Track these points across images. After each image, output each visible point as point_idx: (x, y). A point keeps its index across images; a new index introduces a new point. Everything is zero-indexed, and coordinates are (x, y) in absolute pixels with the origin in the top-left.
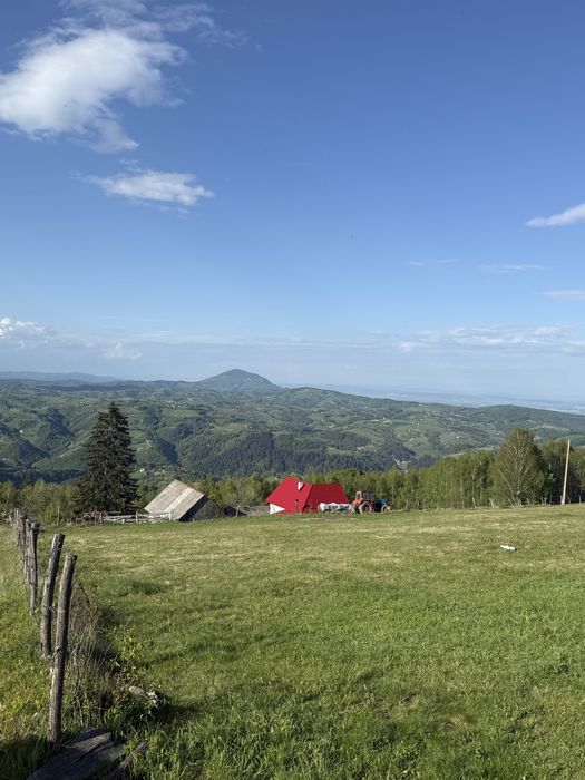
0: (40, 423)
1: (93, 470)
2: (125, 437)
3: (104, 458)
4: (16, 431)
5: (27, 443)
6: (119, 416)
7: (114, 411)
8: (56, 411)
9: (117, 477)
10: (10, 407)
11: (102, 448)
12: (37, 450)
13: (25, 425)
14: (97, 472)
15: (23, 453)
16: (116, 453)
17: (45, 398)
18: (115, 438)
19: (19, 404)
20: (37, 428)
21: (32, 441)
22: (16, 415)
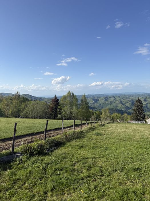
0: (129, 102)
1: (135, 112)
2: (142, 105)
3: (137, 109)
4: (125, 104)
5: (127, 106)
6: (140, 101)
7: (139, 100)
8: (132, 100)
9: (140, 114)
10: (123, 99)
11: (137, 107)
12: (129, 108)
13: (126, 103)
14: (136, 112)
15: (126, 108)
16: (140, 109)
17: (130, 97)
18: (140, 105)
19: (125, 99)
20: (129, 103)
21: (128, 106)
22: (125, 101)
